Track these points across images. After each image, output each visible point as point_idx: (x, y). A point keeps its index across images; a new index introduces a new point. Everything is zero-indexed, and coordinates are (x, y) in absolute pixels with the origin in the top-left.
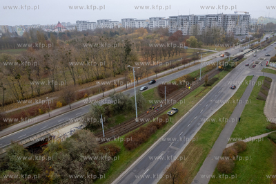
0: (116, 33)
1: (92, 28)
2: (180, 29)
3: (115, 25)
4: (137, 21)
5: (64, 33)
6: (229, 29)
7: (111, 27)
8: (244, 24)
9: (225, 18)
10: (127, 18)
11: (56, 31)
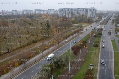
0: (33, 16)
1: (20, 14)
2: (65, 15)
3: (31, 12)
5: (6, 16)
6: (88, 15)
7: (29, 13)
8: (94, 13)
9: (87, 10)
10: (37, 9)
11: (2, 14)
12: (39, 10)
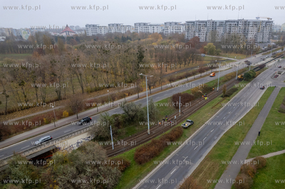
0: (128, 38)
1: (103, 33)
2: (197, 35)
3: (127, 30)
4: (151, 25)
5: (72, 38)
6: (250, 36)
7: (123, 31)
8: (267, 31)
9: (246, 23)
11: (64, 34)
12: (144, 24)
